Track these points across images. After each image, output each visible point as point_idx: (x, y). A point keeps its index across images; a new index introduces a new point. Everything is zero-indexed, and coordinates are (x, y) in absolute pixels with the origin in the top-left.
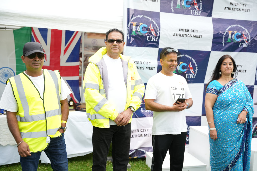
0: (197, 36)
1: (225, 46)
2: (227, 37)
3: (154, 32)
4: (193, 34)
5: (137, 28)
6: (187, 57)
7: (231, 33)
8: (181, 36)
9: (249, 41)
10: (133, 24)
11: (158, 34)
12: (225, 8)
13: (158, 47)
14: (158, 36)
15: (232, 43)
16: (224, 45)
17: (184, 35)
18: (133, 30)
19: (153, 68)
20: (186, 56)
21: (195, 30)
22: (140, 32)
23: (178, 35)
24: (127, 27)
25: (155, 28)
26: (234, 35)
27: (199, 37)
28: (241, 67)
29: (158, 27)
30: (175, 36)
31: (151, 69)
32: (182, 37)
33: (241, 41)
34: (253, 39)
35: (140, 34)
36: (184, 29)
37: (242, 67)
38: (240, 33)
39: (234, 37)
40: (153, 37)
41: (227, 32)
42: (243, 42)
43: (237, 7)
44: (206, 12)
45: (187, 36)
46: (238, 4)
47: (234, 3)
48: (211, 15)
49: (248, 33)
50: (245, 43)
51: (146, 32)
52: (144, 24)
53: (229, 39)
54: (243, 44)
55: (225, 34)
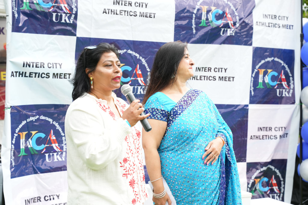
0: (147, 14)
1: (196, 33)
2: (199, 17)
3: (66, 5)
4: (139, 10)
7: (206, 10)
8: (117, 13)
9: (238, 25)
11: (75, 9)
13: (75, 35)
14: (74, 12)
15: (209, 28)
16: (194, 31)
17: (123, 12)
18: (24, 1)
19: (68, 75)
20: (130, 52)
21: (142, 3)
22: (38, 4)
23: (112, 12)
26: (212, 13)
27: (150, 17)
28: (225, 72)
30: (106, 13)
31: (63, 77)
32: (119, 16)
33: (224, 25)
34: (244, 22)
35: (39, 9)
36: (122, 1)
37: (227, 71)
38: (222, 10)
39: (211, 17)
40: (64, 15)
41: (199, 7)
42: (227, 26)
45: (129, 13)
49: (234, 10)
50: (230, 28)
51: (50, 5)
53: (202, 21)
54: (227, 30)
55: (195, 12)
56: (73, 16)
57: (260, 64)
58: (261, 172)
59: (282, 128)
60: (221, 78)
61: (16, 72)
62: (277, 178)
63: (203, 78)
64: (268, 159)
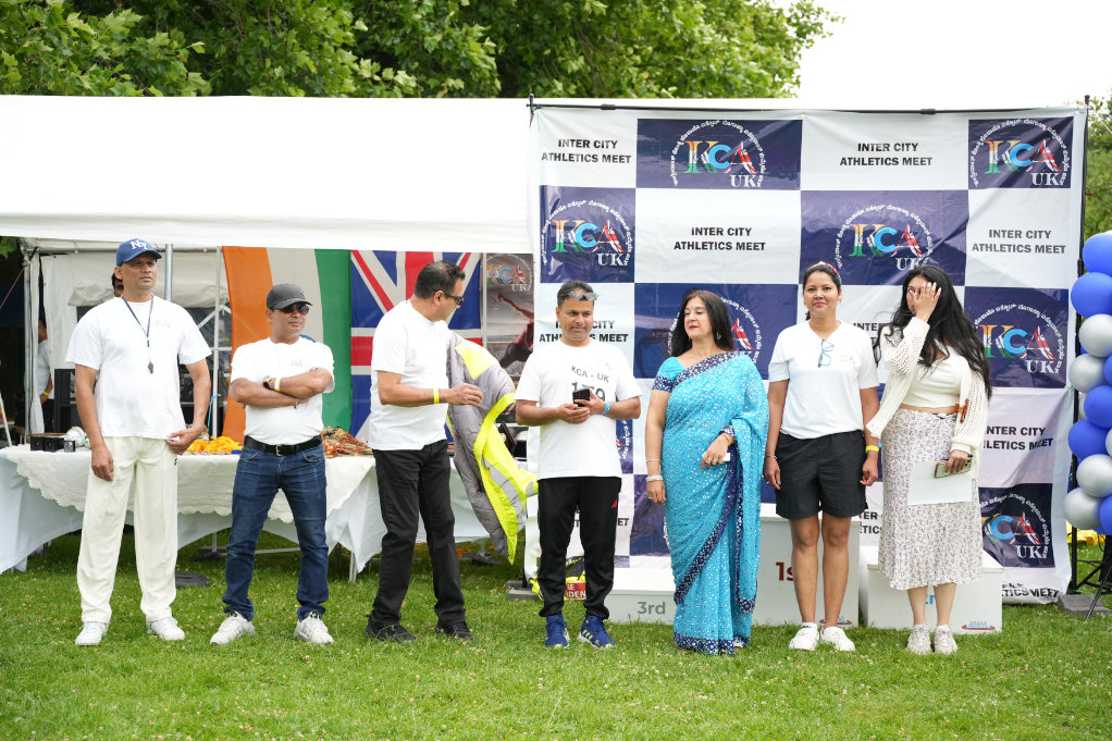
0: (750, 244)
1: (844, 267)
3: (617, 242)
4: (734, 240)
5: (569, 234)
7: (861, 231)
8: (699, 247)
9: (930, 251)
10: (558, 225)
11: (630, 247)
12: (843, 161)
13: (633, 281)
14: (629, 251)
16: (840, 265)
17: (708, 245)
18: (558, 241)
19: (622, 338)
21: (741, 229)
22: (576, 243)
23: (689, 246)
24: (542, 233)
25: (619, 231)
26: (874, 235)
27: (755, 249)
29: (627, 228)
30: (680, 248)
32: (701, 250)
33: (899, 252)
34: (943, 245)
35: (577, 250)
36: (706, 229)
39: (873, 241)
40: (614, 255)
41: (848, 227)
43: (884, 155)
44: (781, 177)
45: (718, 246)
46: (887, 147)
47: (873, 145)
48: (799, 185)
49: (923, 226)
50: (914, 256)
51: (594, 243)
52: (586, 222)
53: (856, 249)
54: (909, 261)
55: (840, 235)
56: (628, 256)
57: (983, 317)
58: (990, 505)
59: (1035, 429)
61: (548, 335)
62: (1031, 516)
64: (1005, 483)
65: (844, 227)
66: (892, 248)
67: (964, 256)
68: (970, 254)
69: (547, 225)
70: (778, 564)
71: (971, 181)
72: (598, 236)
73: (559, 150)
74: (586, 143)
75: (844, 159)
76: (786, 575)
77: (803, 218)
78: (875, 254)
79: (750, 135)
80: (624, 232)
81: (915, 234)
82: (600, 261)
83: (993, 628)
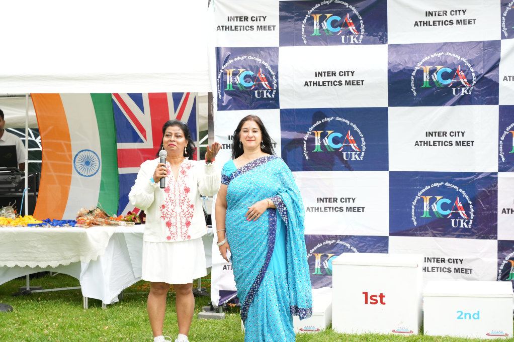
0: (354, 82)
1: (418, 95)
3: (267, 83)
4: (343, 79)
5: (235, 78)
6: (339, 121)
7: (428, 71)
8: (320, 84)
9: (474, 83)
10: (228, 73)
11: (275, 86)
12: (416, 24)
13: (278, 108)
14: (275, 88)
16: (415, 94)
17: (327, 83)
18: (228, 83)
20: (338, 119)
21: (347, 72)
22: (240, 84)
23: (314, 84)
24: (217, 78)
25: (268, 75)
26: (436, 73)
27: (357, 85)
29: (273, 73)
30: (308, 86)
33: (454, 84)
34: (483, 78)
35: (241, 89)
36: (325, 73)
37: (464, 135)
39: (436, 77)
40: (265, 91)
41: (419, 68)
43: (443, 18)
44: (374, 36)
45: (333, 83)
46: (445, 13)
47: (435, 12)
48: (387, 41)
49: (469, 66)
50: (464, 86)
51: (252, 83)
52: (246, 70)
53: (425, 83)
54: (461, 90)
55: (414, 74)
56: (275, 91)
60: (458, 143)
61: (224, 145)
63: (437, 143)
65: (416, 68)
66: (449, 82)
67: (498, 84)
68: (502, 83)
69: (221, 73)
70: (364, 293)
71: (502, 33)
72: (254, 79)
73: (227, 24)
74: (246, 19)
75: (416, 22)
76: (369, 300)
77: (389, 63)
78: (438, 86)
79: (353, 9)
80: (271, 76)
81: (464, 71)
82: (256, 96)
83: (507, 335)
